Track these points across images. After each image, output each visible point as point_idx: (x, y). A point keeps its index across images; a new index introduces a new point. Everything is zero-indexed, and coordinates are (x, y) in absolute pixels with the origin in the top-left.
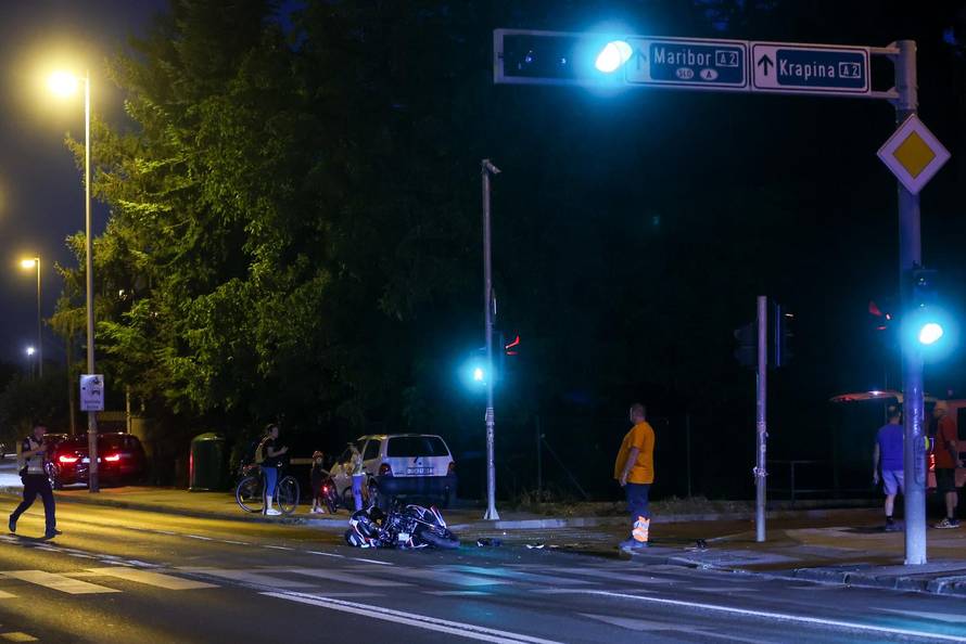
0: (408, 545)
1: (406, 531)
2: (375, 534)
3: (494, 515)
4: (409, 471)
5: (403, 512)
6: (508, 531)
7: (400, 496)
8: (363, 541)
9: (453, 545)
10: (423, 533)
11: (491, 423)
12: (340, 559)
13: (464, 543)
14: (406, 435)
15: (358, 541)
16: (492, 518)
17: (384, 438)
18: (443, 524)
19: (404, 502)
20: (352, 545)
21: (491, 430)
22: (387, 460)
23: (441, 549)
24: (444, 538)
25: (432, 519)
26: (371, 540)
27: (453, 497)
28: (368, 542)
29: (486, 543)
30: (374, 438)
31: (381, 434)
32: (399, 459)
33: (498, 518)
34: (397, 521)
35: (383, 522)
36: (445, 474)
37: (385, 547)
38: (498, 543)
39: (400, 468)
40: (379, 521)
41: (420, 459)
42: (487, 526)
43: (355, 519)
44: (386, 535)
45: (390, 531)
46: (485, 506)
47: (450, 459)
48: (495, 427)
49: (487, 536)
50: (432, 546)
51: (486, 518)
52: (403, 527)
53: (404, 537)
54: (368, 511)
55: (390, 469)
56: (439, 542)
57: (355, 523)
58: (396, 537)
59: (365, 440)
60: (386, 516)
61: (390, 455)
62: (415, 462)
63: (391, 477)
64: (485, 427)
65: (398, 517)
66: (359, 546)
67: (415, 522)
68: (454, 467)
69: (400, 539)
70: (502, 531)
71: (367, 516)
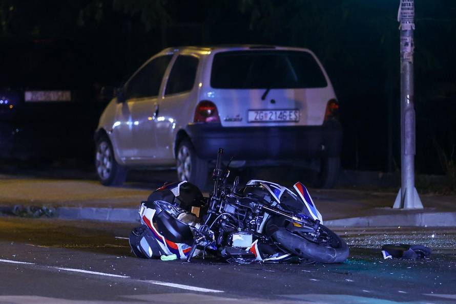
0: (250, 256)
1: (249, 229)
2: (187, 236)
3: (412, 200)
4: (252, 116)
5: (240, 193)
6: (439, 230)
7: (234, 164)
8: (165, 248)
9: (337, 256)
10: (279, 234)
11: (408, 26)
12: (122, 284)
13: (357, 252)
14: (246, 48)
15: (156, 249)
16: (409, 206)
17: (206, 52)
18: (317, 216)
19: (244, 175)
20: (142, 255)
21: (409, 39)
22: (210, 95)
23: (315, 263)
24: (318, 243)
25: (297, 208)
26: (180, 246)
27: (333, 164)
28: (175, 251)
29: (398, 252)
30: (186, 52)
31: (201, 44)
32: (234, 93)
33: (419, 206)
34: (230, 209)
35: (203, 213)
36: (320, 123)
37: (208, 260)
38: (423, 253)
39: (236, 111)
40: (195, 210)
41: (273, 93)
42: (399, 222)
43: (150, 205)
44: (209, 238)
45: (216, 229)
46: (396, 184)
47: (328, 93)
48: (416, 34)
49: (399, 240)
50: (296, 258)
51: (397, 205)
52: (241, 223)
53: (242, 240)
54: (176, 191)
55: (215, 111)
56: (310, 250)
57: (150, 214)
58: (227, 241)
59: (169, 58)
60: (209, 200)
61: (216, 84)
62: (263, 98)
63: (217, 128)
64: (396, 34)
65: (231, 202)
66: (157, 257)
67: (263, 211)
68: (333, 109)
69: (235, 245)
70: (430, 230)
71: (172, 200)
